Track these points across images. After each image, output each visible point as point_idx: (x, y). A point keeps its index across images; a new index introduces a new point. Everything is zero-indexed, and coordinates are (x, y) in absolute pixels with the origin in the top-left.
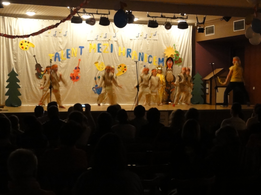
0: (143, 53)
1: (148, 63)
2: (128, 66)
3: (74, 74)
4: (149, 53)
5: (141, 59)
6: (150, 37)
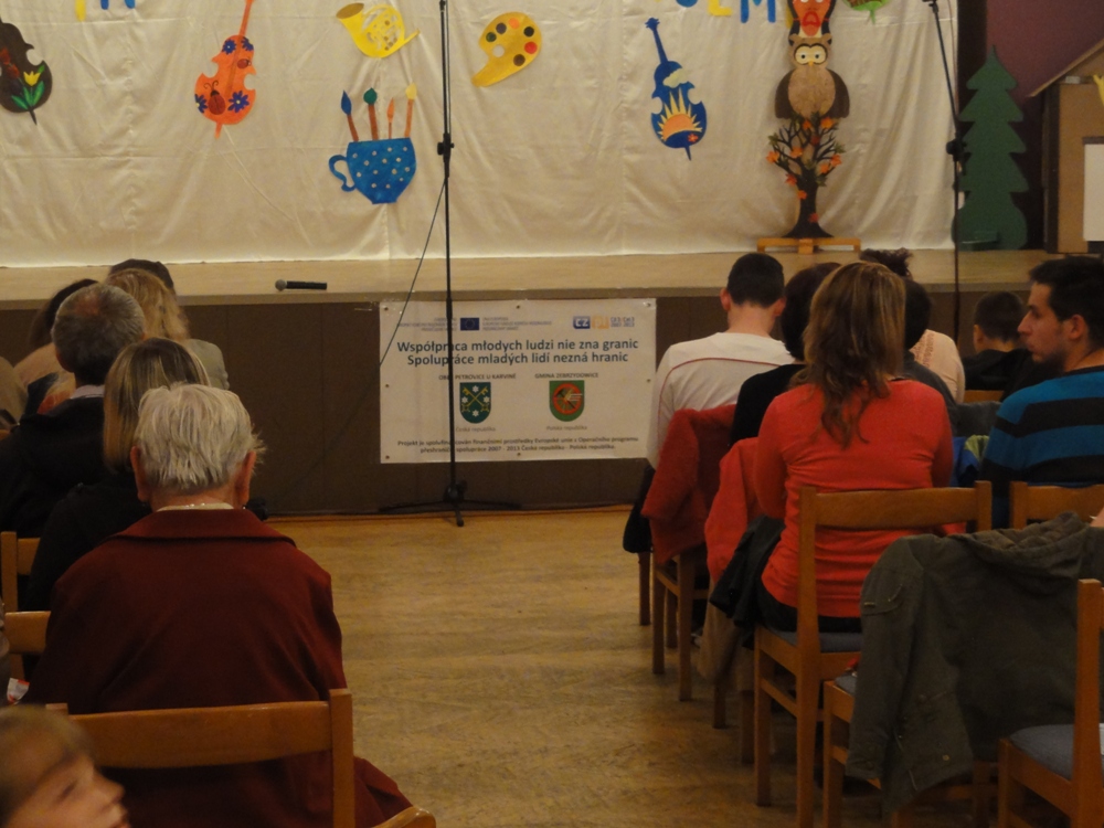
1: (672, 2)
2: (546, 22)
3: (216, 81)
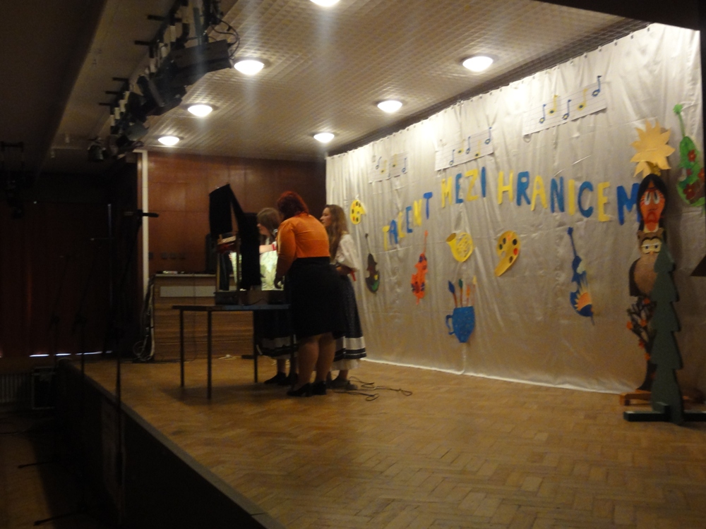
0: (562, 179)
1: (579, 215)
3: (417, 277)
4: (579, 175)
5: (556, 205)
6: (581, 107)
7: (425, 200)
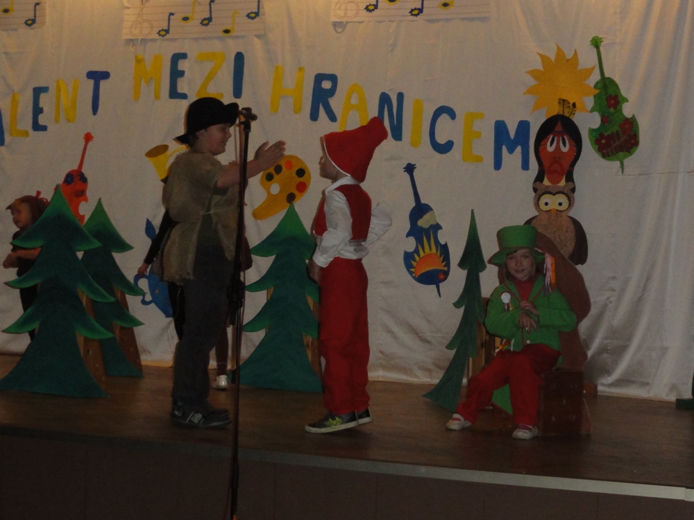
0: (400, 96)
1: (428, 149)
4: (434, 95)
6: (445, 5)
7: (91, 82)
